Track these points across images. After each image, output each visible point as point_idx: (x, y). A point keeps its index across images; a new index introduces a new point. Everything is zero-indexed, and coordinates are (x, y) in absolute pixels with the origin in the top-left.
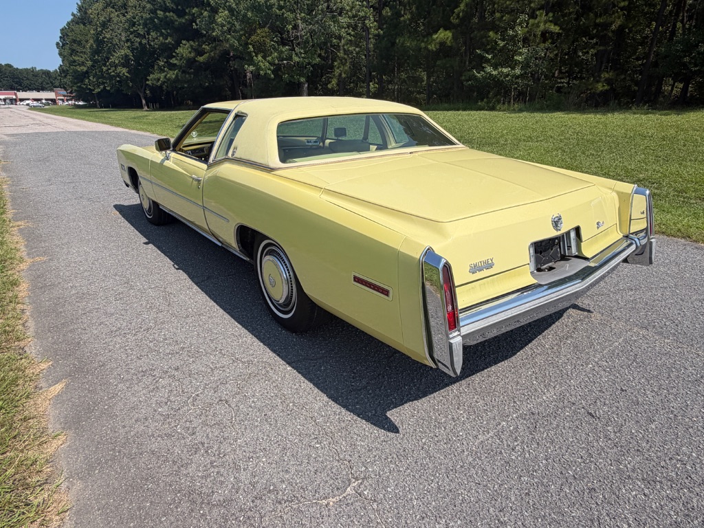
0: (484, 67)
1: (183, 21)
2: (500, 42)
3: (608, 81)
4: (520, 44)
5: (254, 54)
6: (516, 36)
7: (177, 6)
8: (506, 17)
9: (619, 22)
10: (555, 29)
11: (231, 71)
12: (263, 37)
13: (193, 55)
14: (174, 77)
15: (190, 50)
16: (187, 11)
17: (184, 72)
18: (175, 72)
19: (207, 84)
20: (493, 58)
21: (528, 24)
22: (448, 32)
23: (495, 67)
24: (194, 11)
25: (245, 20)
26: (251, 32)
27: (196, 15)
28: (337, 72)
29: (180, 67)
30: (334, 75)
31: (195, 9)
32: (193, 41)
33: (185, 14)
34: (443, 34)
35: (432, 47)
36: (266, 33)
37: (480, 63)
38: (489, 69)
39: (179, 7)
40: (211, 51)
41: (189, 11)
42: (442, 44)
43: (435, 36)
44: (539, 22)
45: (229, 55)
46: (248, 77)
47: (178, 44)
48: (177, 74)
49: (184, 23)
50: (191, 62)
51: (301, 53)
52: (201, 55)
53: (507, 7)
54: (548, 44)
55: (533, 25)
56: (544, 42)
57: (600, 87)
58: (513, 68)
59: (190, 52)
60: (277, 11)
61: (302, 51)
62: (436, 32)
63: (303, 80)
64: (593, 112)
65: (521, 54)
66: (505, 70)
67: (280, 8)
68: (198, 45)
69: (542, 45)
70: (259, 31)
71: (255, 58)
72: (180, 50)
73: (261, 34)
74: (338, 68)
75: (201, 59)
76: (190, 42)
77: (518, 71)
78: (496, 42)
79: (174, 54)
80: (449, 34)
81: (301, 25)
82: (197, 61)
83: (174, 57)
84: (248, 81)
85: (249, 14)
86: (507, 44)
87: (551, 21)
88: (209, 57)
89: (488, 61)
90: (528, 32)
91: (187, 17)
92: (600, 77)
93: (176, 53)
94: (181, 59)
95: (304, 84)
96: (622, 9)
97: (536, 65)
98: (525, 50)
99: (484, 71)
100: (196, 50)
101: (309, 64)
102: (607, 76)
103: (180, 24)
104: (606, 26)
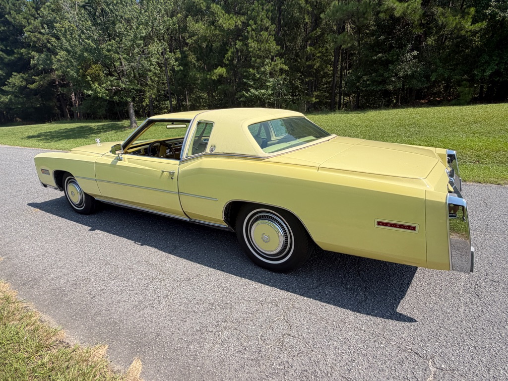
0: (249, 90)
1: (13, 58)
2: (257, 75)
3: (317, 97)
4: (268, 76)
5: (91, 82)
6: (266, 71)
7: (6, 48)
8: (258, 60)
9: (318, 64)
10: (286, 68)
11: (58, 95)
12: (97, 70)
13: (24, 83)
14: (7, 100)
15: (21, 80)
16: (15, 51)
17: (16, 96)
18: (9, 97)
19: (38, 105)
20: (254, 84)
21: (271, 64)
22: (223, 68)
23: (256, 89)
24: (22, 51)
25: (81, 59)
26: (88, 67)
27: (24, 54)
28: (148, 94)
29: (12, 93)
30: (146, 96)
31: (23, 49)
32: (24, 73)
33: (13, 53)
34: (220, 70)
35: (214, 78)
36: (99, 67)
37: (246, 87)
38: (253, 91)
39: (8, 48)
40: (41, 81)
41: (18, 51)
42: (221, 76)
43: (216, 71)
44: (277, 64)
45: (55, 83)
46: (73, 99)
47: (9, 75)
48: (10, 97)
49: (13, 60)
50: (22, 89)
51: (126, 82)
52: (32, 83)
53: (257, 55)
54: (284, 76)
55: (275, 65)
56: (281, 75)
57: (314, 100)
58: (267, 90)
59: (22, 82)
60: (107, 53)
61: (127, 80)
62: (216, 69)
63: (130, 100)
64: (320, 114)
65: (270, 82)
66: (263, 91)
67: (109, 51)
68: (29, 76)
69: (280, 77)
70: (93, 66)
71: (93, 85)
72: (11, 80)
73: (95, 68)
74: (149, 92)
75: (32, 86)
76: (21, 74)
77: (270, 92)
78: (254, 75)
79: (6, 83)
80: (224, 70)
81: (124, 63)
82: (29, 88)
83: (7, 85)
84: (74, 102)
85: (86, 54)
86: (261, 76)
87: (283, 64)
88: (39, 85)
89: (251, 86)
90: (272, 69)
91: (15, 56)
92: (313, 95)
93: (8, 82)
94: (13, 87)
95: (130, 103)
96: (318, 57)
97: (279, 88)
98: (271, 80)
99: (251, 92)
100: (26, 80)
101: (133, 89)
102: (316, 94)
103: (9, 60)
104: (311, 67)
